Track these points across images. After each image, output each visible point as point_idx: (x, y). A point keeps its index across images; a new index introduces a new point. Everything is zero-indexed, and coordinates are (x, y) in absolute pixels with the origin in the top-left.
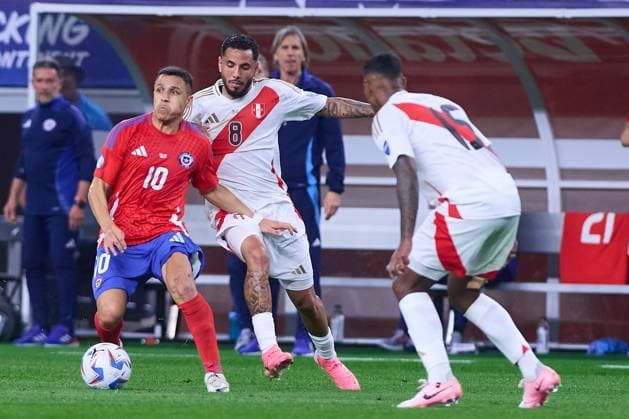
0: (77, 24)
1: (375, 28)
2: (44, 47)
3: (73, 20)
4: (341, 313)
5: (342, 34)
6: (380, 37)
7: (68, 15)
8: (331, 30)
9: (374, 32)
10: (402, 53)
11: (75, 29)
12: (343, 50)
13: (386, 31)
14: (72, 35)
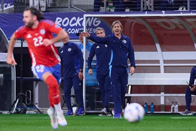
0: (97, 20)
1: (186, 19)
2: (88, 27)
3: (96, 19)
4: (177, 104)
5: (176, 21)
6: (187, 22)
7: (94, 17)
8: (172, 20)
9: (186, 21)
10: (194, 27)
11: (97, 22)
12: (176, 26)
13: (189, 20)
14: (96, 23)
